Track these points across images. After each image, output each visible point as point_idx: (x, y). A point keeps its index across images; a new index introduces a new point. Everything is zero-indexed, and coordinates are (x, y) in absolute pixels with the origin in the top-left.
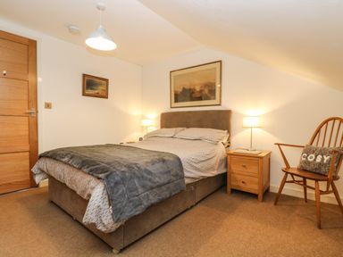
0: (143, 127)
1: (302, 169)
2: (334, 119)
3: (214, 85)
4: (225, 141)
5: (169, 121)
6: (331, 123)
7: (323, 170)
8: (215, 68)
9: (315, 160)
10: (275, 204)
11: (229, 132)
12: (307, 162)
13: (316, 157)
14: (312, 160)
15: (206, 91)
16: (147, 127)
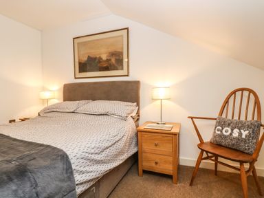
0: (43, 100)
1: (216, 144)
2: (242, 90)
3: (121, 53)
4: (134, 114)
5: (72, 93)
6: (239, 94)
7: (243, 146)
8: (122, 36)
9: (231, 134)
10: (191, 184)
11: (138, 105)
12: (222, 136)
13: (232, 130)
14: (228, 134)
15: (113, 61)
16: (47, 100)
